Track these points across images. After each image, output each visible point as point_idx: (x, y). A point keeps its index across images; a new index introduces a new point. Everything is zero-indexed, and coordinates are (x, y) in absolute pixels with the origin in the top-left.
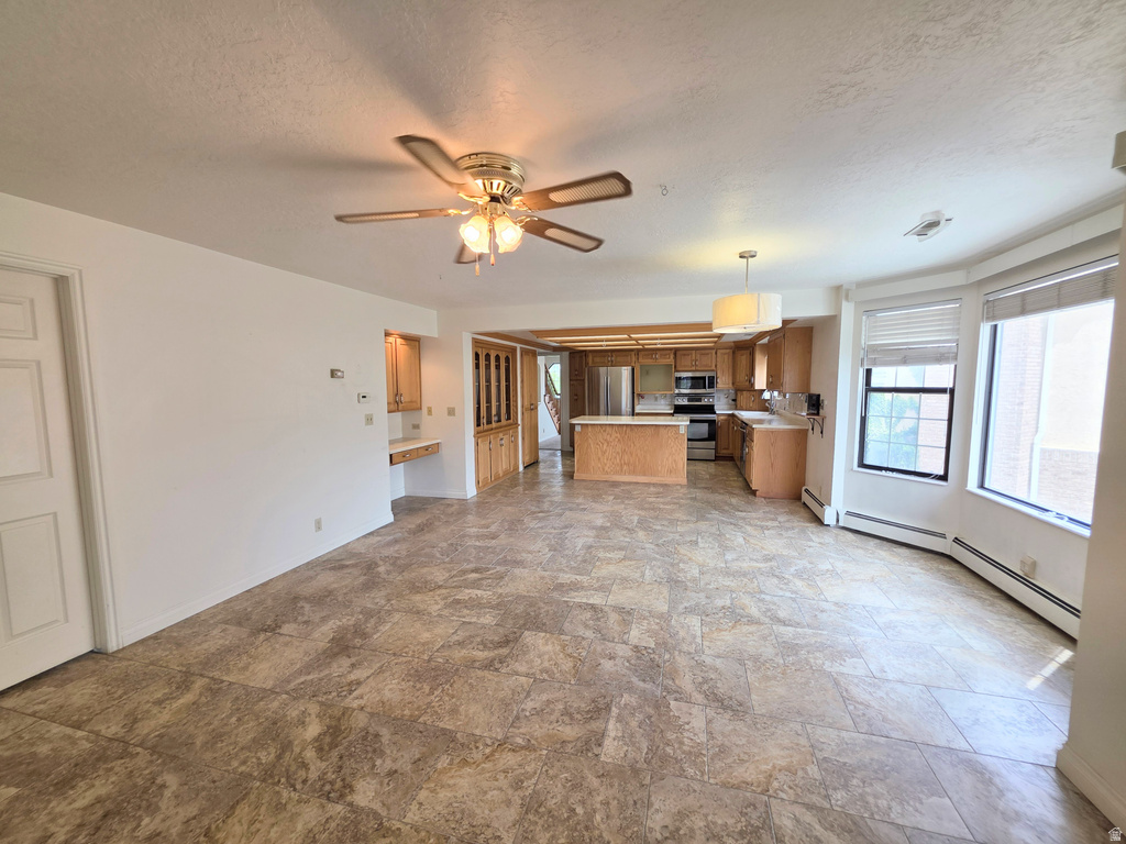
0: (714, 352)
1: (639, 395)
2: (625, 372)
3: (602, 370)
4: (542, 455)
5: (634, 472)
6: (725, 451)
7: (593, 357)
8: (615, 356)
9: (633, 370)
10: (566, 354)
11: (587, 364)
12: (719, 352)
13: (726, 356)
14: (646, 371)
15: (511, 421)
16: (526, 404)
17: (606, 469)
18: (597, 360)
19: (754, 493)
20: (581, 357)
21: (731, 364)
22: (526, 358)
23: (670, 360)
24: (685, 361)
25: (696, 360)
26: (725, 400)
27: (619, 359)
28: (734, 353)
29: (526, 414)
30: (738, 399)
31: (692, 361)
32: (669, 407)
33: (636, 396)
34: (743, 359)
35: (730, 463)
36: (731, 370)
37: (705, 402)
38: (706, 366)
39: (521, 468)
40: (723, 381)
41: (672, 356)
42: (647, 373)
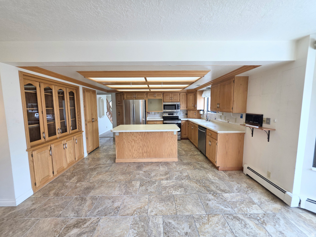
0: (179, 94)
1: (148, 112)
2: (141, 102)
3: (131, 101)
4: (102, 142)
5: (149, 156)
6: (184, 136)
7: (127, 95)
8: (137, 95)
9: (145, 101)
10: (114, 94)
11: (124, 98)
12: (181, 94)
13: (184, 96)
14: (150, 101)
15: (77, 130)
16: (89, 118)
17: (134, 155)
18: (129, 96)
19: (217, 168)
20: (121, 95)
21: (186, 99)
22: (87, 94)
23: (161, 97)
24: (167, 98)
25: (172, 98)
26: (183, 114)
27: (139, 96)
28: (187, 94)
29: (88, 125)
30: (188, 114)
31: (170, 98)
32: (160, 118)
33: (146, 113)
34: (191, 97)
35: (187, 141)
36: (185, 102)
37: (175, 115)
38: (175, 100)
39: (86, 155)
40: (183, 107)
41: (162, 95)
42: (151, 103)
